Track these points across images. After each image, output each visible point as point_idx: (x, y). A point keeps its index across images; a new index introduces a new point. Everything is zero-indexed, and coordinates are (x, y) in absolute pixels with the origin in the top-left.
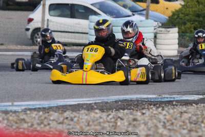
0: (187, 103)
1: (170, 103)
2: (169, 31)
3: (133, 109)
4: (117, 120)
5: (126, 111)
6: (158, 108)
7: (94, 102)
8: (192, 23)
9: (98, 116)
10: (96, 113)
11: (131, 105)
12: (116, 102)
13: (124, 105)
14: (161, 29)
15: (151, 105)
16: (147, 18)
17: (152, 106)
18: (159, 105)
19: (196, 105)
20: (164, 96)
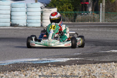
0: (58, 64)
1: (46, 65)
2: (51, 11)
3: (21, 71)
5: (15, 72)
6: (38, 69)
8: (67, 4)
12: (10, 65)
13: (15, 67)
14: (45, 9)
17: (34, 68)
18: (39, 67)
19: (64, 66)
20: (43, 59)
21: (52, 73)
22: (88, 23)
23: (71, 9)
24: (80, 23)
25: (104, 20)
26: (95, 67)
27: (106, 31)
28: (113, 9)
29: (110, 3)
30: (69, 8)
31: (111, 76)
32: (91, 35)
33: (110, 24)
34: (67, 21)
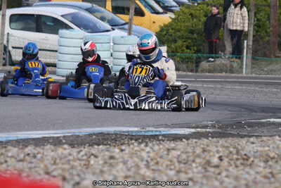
0: (176, 138)
1: (155, 137)
3: (109, 145)
4: (89, 157)
5: (101, 147)
6: (140, 143)
7: (62, 135)
8: (183, 40)
9: (66, 152)
10: (65, 149)
11: (107, 139)
12: (90, 135)
13: (99, 140)
15: (132, 139)
16: (130, 34)
17: (133, 141)
18: (142, 140)
19: (187, 140)
20: (148, 129)
21: (169, 150)
22: (221, 74)
23: (190, 49)
24: (207, 74)
25: (249, 71)
26: (244, 142)
27: (254, 90)
28: (265, 53)
29: (261, 42)
30: (188, 47)
31: (276, 156)
32: (228, 95)
33: (261, 78)
34: (184, 71)
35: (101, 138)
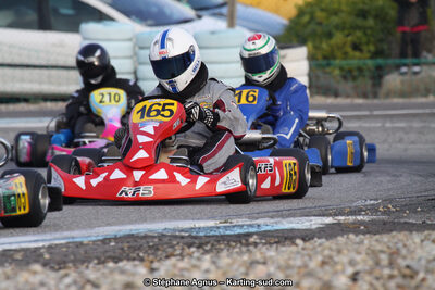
1: (241, 239)
2: (283, 56)
3: (141, 259)
4: (83, 287)
5: (121, 264)
7: (47, 244)
8: (347, 32)
9: (36, 279)
10: (35, 273)
12: (106, 241)
13: (122, 249)
15: (190, 246)
17: (193, 249)
18: (213, 245)
19: (306, 241)
20: (235, 222)
21: (252, 263)
22: (423, 100)
23: (361, 50)
26: (418, 240)
30: (356, 47)
35: (126, 246)
